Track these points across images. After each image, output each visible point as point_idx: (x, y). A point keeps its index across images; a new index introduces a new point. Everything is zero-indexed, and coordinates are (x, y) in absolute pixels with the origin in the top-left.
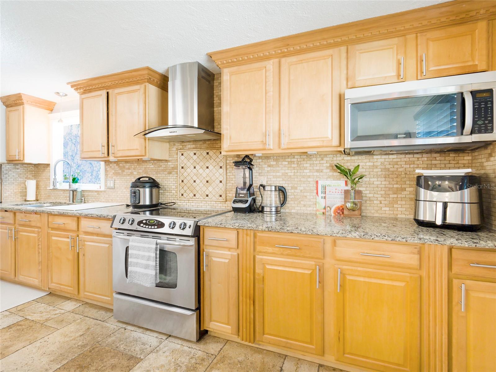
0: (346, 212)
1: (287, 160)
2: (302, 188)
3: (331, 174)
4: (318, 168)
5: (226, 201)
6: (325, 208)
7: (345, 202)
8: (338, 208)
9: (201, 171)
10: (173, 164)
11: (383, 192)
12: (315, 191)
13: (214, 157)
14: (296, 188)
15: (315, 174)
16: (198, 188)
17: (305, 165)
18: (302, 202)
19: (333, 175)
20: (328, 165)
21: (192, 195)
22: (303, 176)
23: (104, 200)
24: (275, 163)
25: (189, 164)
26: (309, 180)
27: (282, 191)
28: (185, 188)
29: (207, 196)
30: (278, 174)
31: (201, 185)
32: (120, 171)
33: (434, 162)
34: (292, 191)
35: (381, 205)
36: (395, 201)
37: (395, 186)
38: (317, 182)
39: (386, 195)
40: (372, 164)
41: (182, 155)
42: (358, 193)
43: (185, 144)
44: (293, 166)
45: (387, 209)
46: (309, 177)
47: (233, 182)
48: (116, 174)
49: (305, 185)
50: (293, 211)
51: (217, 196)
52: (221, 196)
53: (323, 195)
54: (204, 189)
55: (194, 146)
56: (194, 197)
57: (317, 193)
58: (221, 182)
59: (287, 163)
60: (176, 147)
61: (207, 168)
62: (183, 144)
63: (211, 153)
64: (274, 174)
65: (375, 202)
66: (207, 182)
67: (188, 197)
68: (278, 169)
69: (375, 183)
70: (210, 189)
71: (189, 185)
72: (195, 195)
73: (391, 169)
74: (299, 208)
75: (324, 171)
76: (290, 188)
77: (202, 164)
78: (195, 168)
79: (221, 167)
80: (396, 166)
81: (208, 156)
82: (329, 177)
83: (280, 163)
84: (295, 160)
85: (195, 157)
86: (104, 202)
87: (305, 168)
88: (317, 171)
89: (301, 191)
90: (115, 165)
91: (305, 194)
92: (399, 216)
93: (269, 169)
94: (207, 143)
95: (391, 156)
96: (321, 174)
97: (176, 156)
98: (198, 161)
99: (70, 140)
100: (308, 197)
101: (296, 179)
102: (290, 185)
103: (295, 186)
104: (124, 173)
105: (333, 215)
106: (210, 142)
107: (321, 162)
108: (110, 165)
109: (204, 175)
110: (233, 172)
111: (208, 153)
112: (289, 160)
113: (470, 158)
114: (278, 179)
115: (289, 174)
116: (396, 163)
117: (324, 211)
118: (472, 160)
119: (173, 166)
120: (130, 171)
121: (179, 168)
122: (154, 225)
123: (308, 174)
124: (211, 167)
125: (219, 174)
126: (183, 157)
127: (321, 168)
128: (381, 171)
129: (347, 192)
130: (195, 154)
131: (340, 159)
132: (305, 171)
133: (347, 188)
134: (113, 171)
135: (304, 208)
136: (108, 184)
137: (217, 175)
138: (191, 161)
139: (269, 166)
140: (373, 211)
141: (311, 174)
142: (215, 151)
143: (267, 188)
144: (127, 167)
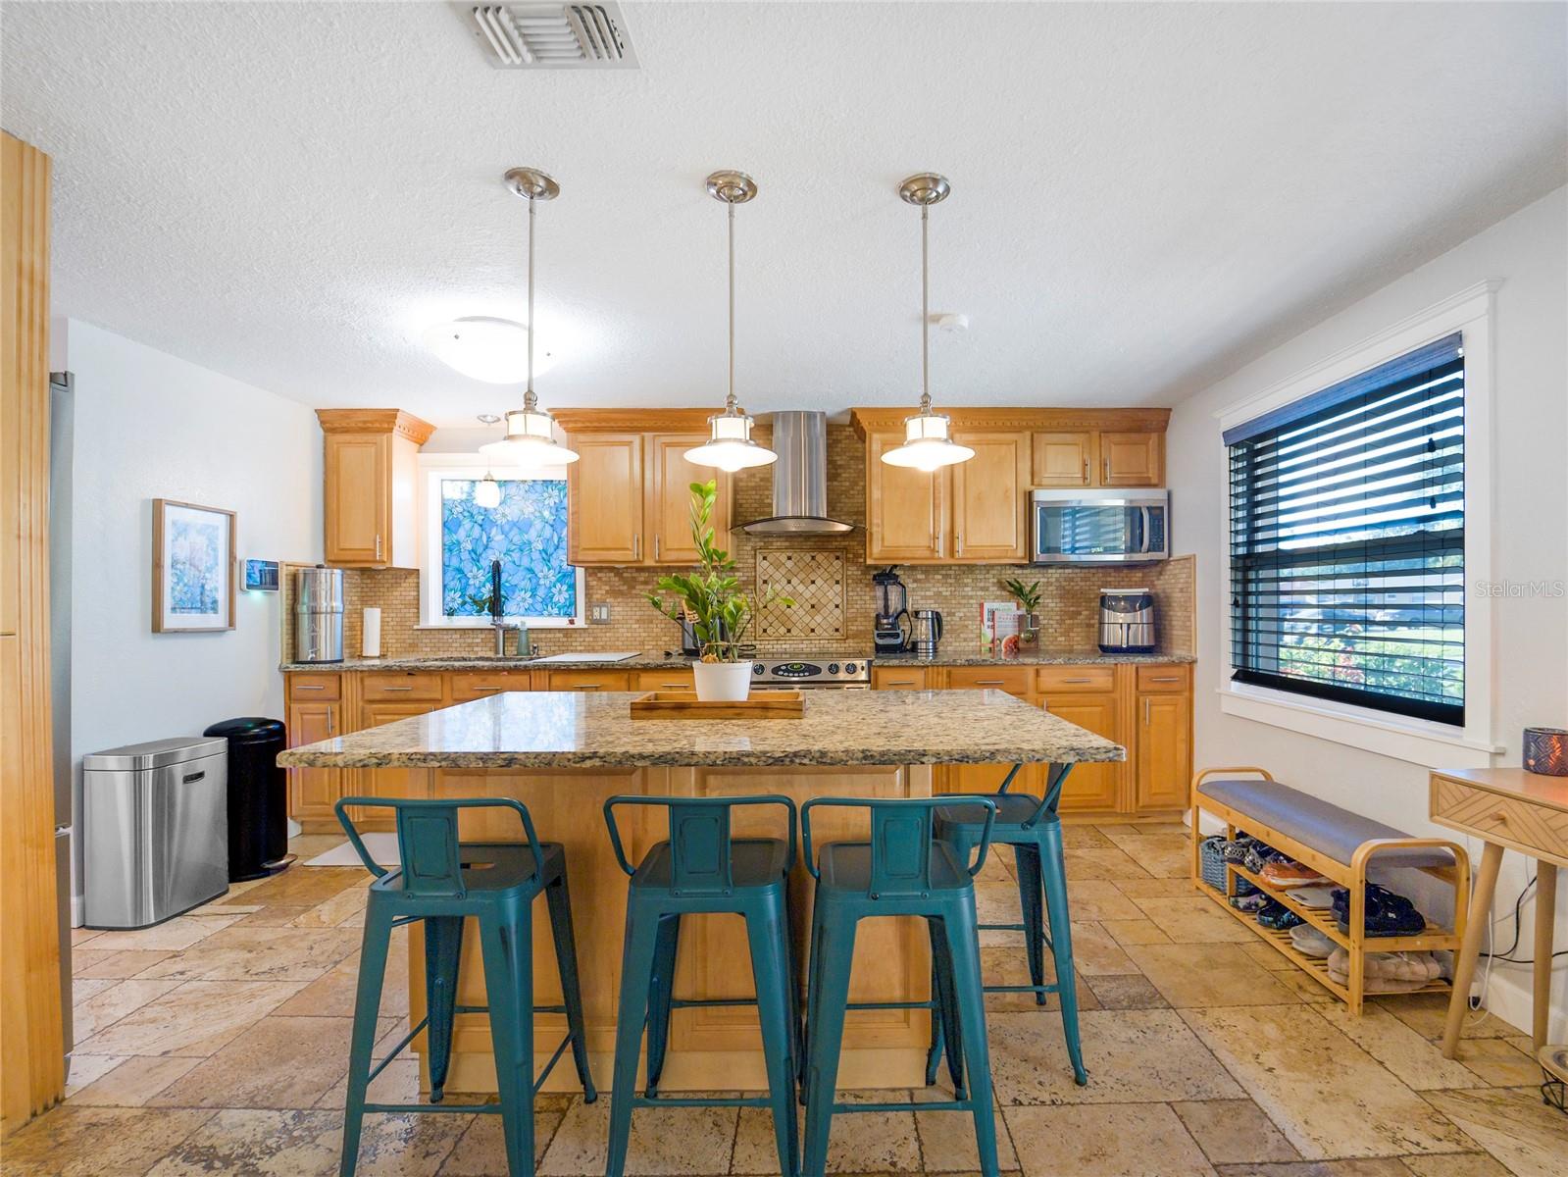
0: (1021, 645)
1: (941, 572)
2: (962, 614)
3: (999, 593)
4: (982, 584)
5: (847, 638)
6: (993, 642)
7: (1020, 631)
8: (1010, 640)
9: (801, 588)
10: (747, 574)
11: (1058, 618)
12: (979, 618)
13: (825, 564)
14: (954, 614)
15: (979, 593)
16: (794, 618)
17: (965, 581)
18: (961, 635)
19: (1002, 596)
20: (995, 580)
21: (782, 630)
22: (964, 597)
23: (582, 648)
24: (924, 577)
25: (777, 576)
26: (971, 601)
27: (937, 619)
28: (771, 618)
29: (813, 630)
30: (928, 593)
31: (801, 612)
32: (625, 587)
33: (1109, 579)
34: (949, 619)
35: (1057, 634)
36: (1070, 629)
37: (1071, 609)
38: (982, 606)
39: (1061, 622)
40: (1046, 580)
41: (765, 558)
42: (1035, 620)
43: (770, 539)
44: (949, 581)
45: (1063, 639)
46: (971, 597)
47: (858, 606)
48: (614, 593)
49: (965, 610)
50: (949, 648)
51: (831, 631)
52: (837, 630)
53: (991, 623)
54: (807, 619)
55: (787, 544)
56: (788, 634)
57: (982, 621)
58: (837, 606)
59: (940, 577)
60: (751, 544)
61: (813, 582)
62: (766, 540)
63: (820, 557)
64: (923, 593)
65: (1050, 630)
66: (813, 606)
67: (776, 634)
68: (927, 585)
69: (1050, 605)
70: (819, 618)
71: (777, 613)
72: (789, 631)
73: (1067, 588)
74: (958, 644)
75: (991, 589)
76: (945, 614)
77: (802, 575)
78: (789, 582)
79: (837, 582)
80: (1072, 584)
81: (814, 564)
82: (997, 598)
83: (931, 576)
84: (952, 572)
85: (789, 564)
86: (581, 651)
87: (966, 585)
88: (982, 589)
89: (961, 618)
90: (612, 574)
91: (966, 623)
92: (1075, 647)
93: (915, 585)
94: (813, 539)
95: (1067, 571)
96: (987, 593)
97: (753, 561)
98: (795, 570)
99: (466, 514)
100: (970, 627)
101: (953, 602)
102: (946, 610)
103: (953, 610)
104: (634, 592)
105: (1003, 649)
106: (816, 539)
107: (987, 576)
108: (599, 575)
109: (807, 594)
110: (859, 589)
111: (813, 558)
112: (944, 572)
113: (1140, 575)
114: (929, 602)
115: (944, 594)
116: (1072, 579)
117: (991, 646)
118: (1143, 577)
119: (745, 578)
120: (650, 587)
121: (759, 582)
122: (803, 671)
123: (970, 594)
124: (819, 582)
125: (833, 594)
126: (765, 564)
127: (987, 585)
128: (1057, 589)
129: (1021, 618)
130: (789, 558)
131: (1009, 572)
132: (966, 589)
133: (1019, 613)
134: (607, 588)
135: (964, 644)
136: (596, 615)
137: (831, 594)
138: (783, 571)
139: (915, 581)
140: (1047, 643)
141: (974, 593)
142: (826, 554)
143: (922, 615)
144: (643, 579)
